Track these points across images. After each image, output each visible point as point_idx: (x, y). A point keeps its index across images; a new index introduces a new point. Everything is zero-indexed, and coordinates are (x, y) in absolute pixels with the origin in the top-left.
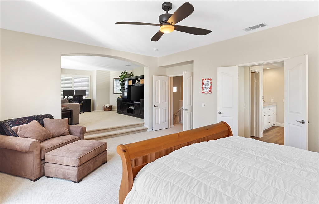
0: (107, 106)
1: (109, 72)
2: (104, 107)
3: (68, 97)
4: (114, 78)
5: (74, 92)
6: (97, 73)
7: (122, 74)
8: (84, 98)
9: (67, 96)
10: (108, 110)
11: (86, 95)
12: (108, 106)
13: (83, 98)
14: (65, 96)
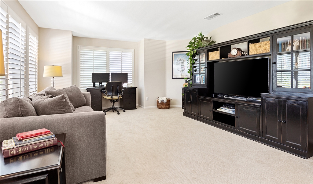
0: (163, 101)
1: (165, 42)
2: (158, 101)
3: (101, 85)
4: (173, 52)
5: (110, 77)
6: (145, 44)
7: (193, 41)
8: (125, 85)
9: (98, 83)
10: (164, 106)
11: (128, 81)
12: (165, 101)
13: (123, 85)
14: (96, 83)
